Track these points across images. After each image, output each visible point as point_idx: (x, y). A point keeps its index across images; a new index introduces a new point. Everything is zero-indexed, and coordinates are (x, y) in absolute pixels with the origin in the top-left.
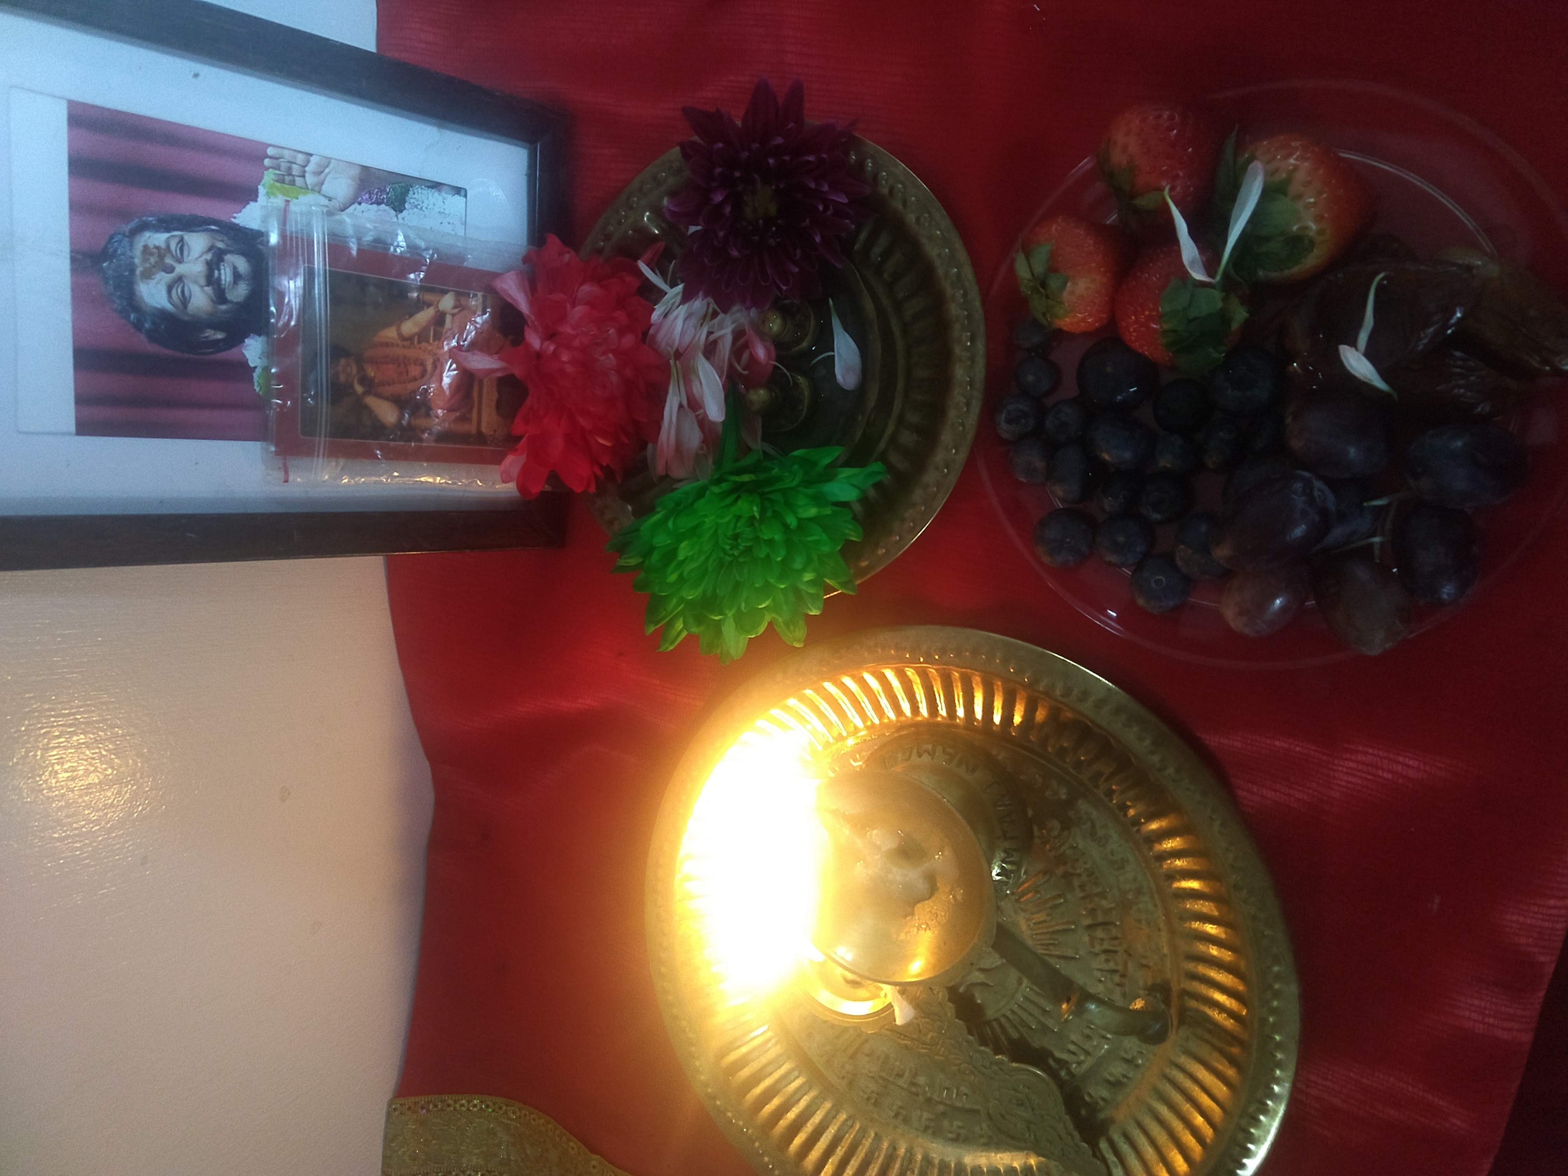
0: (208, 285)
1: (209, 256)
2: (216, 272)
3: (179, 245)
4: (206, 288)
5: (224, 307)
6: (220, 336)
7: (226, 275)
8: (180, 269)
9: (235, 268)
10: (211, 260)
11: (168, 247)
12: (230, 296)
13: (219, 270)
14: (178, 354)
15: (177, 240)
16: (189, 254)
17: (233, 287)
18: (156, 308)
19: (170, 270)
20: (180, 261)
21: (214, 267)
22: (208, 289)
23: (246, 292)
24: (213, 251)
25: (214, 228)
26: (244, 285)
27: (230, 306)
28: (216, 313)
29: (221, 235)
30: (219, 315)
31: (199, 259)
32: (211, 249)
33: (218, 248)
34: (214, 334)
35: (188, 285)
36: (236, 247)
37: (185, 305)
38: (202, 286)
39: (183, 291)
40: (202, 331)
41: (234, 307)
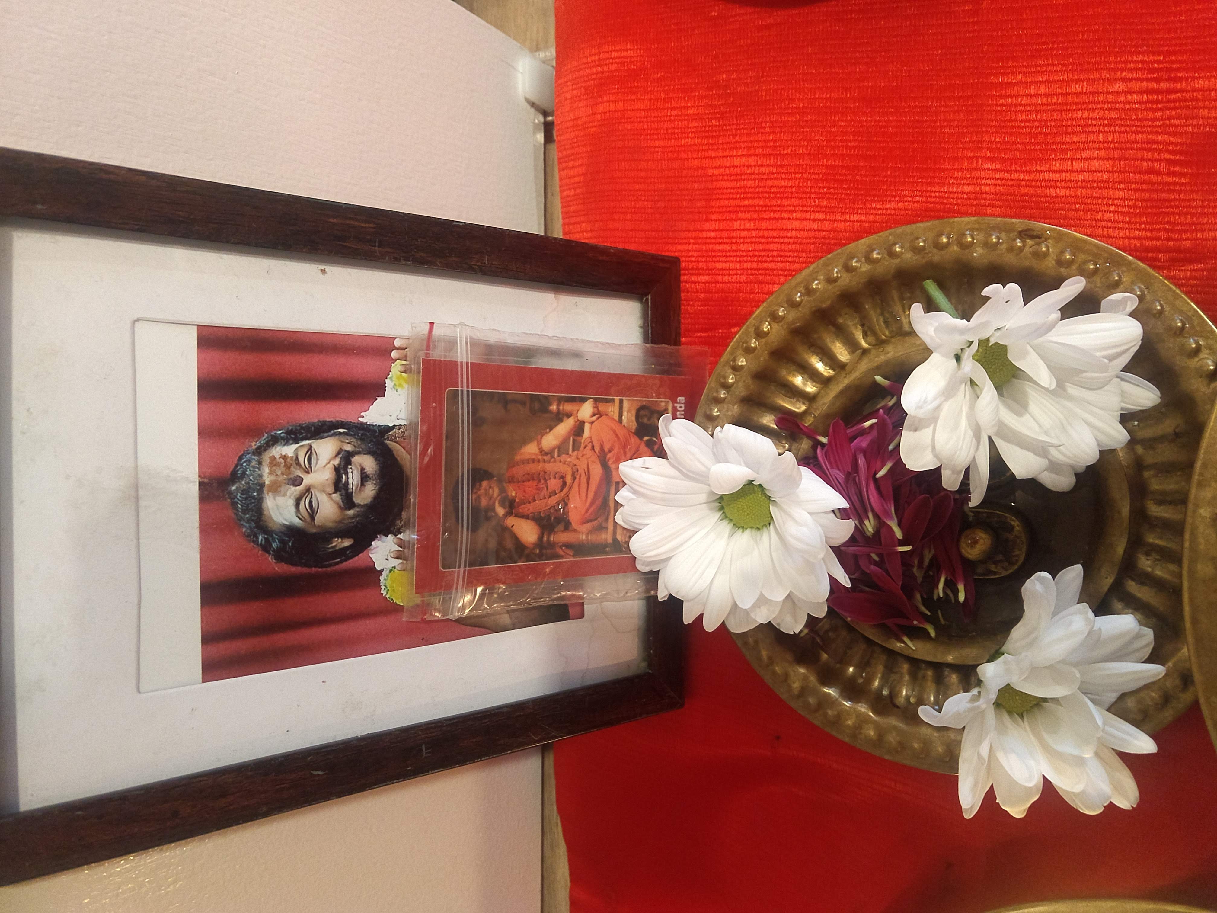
0: (335, 492)
1: (337, 462)
2: (344, 476)
3: (307, 455)
4: (334, 495)
5: (351, 512)
6: (347, 543)
7: (353, 478)
8: (308, 480)
9: (362, 469)
10: (339, 465)
11: (297, 459)
12: (357, 500)
13: (347, 474)
14: (305, 570)
15: (306, 450)
16: (317, 463)
17: (360, 490)
18: (284, 524)
19: (297, 482)
20: (308, 472)
21: (342, 472)
22: (336, 497)
23: (374, 492)
24: (340, 456)
25: (341, 430)
26: (371, 486)
27: (358, 509)
28: (344, 519)
29: (348, 437)
30: (346, 522)
31: (327, 467)
32: (338, 454)
33: (346, 451)
34: (342, 542)
35: (316, 495)
36: (363, 446)
37: (312, 517)
38: (330, 494)
39: (311, 503)
40: (329, 541)
41: (362, 509)
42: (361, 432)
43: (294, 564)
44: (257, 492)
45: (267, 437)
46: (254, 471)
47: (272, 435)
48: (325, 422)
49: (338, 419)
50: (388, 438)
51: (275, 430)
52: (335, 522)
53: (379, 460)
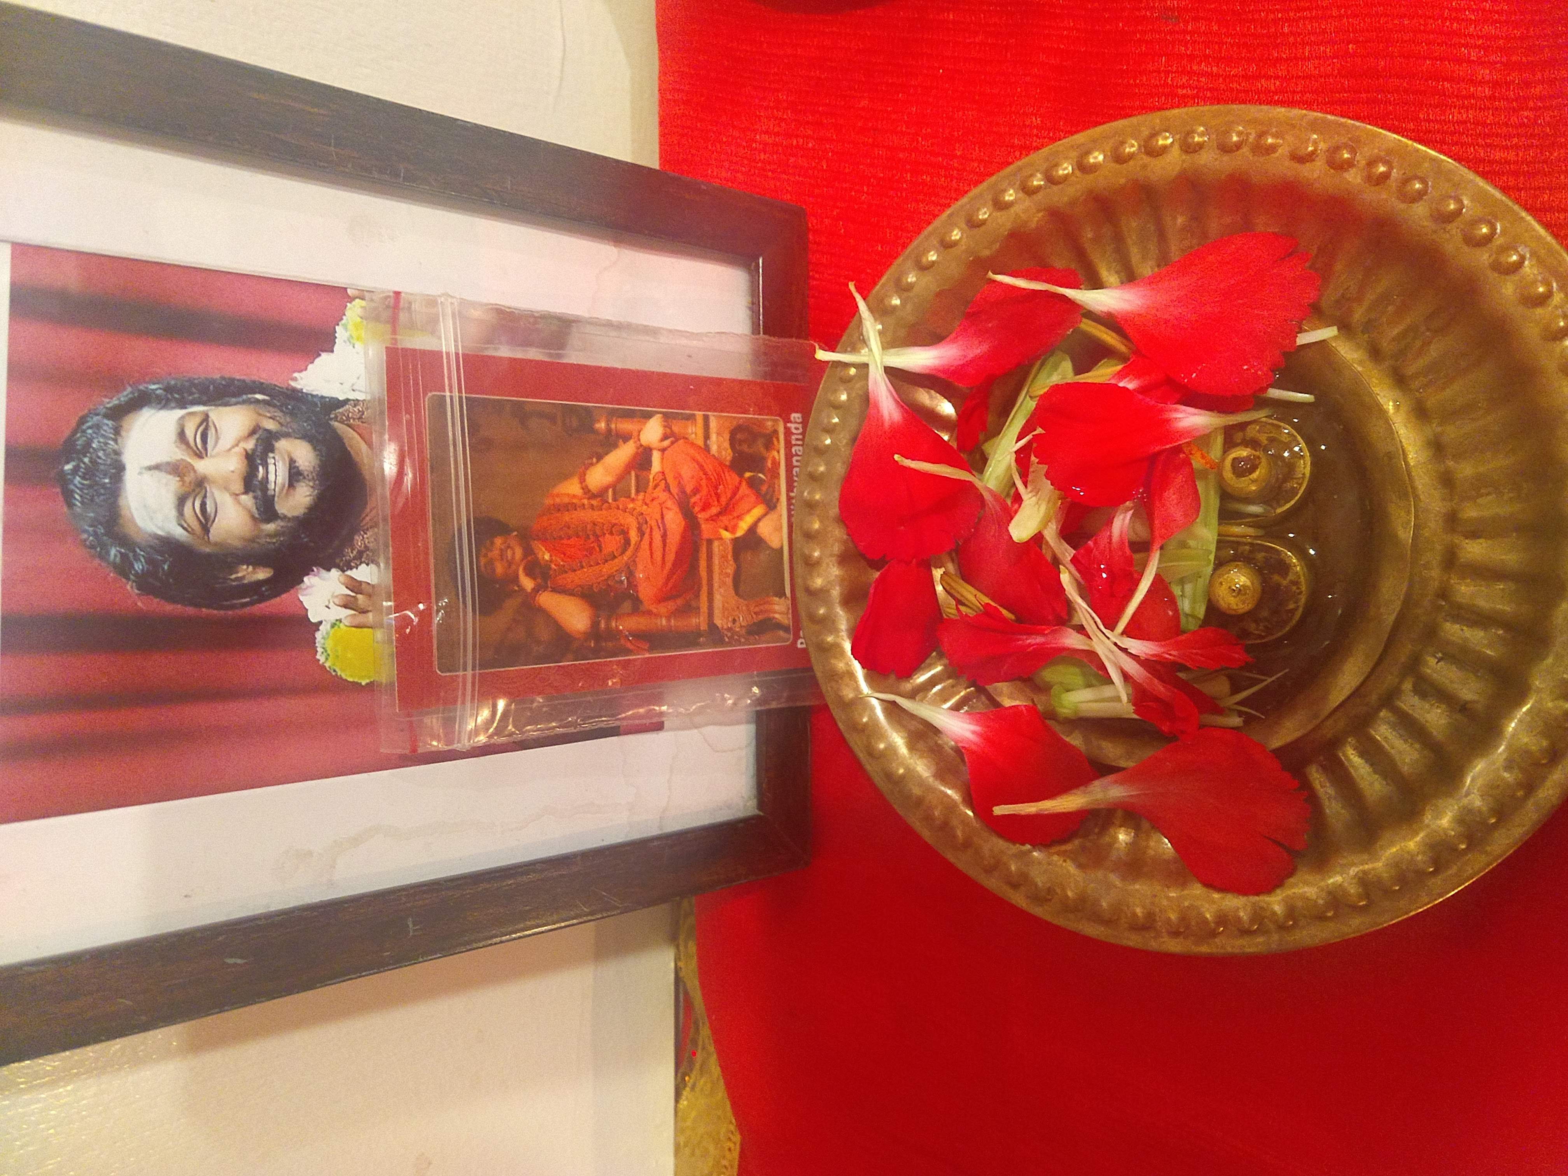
0: (246, 492)
1: (250, 445)
2: (261, 468)
3: (201, 429)
4: (244, 498)
5: (271, 527)
6: (262, 574)
7: (276, 473)
8: (200, 468)
9: (293, 462)
10: (254, 450)
11: (182, 435)
12: (282, 508)
13: (265, 465)
15: (198, 421)
16: (216, 444)
17: (287, 493)
18: (155, 535)
20: (202, 455)
21: (258, 461)
22: (247, 500)
23: (308, 499)
24: (256, 436)
25: (259, 397)
26: (305, 489)
27: (282, 524)
28: (258, 537)
29: (271, 409)
30: (263, 541)
31: (234, 450)
32: (253, 433)
33: (266, 430)
34: (254, 572)
35: (213, 494)
36: (295, 426)
37: (206, 528)
38: (237, 495)
39: (203, 505)
40: (233, 569)
41: (289, 525)
42: (292, 403)
43: (172, 600)
44: (111, 478)
45: (132, 393)
46: (106, 444)
47: (139, 390)
48: (232, 380)
49: (254, 378)
50: (336, 417)
51: (147, 383)
52: (245, 540)
53: (320, 451)
